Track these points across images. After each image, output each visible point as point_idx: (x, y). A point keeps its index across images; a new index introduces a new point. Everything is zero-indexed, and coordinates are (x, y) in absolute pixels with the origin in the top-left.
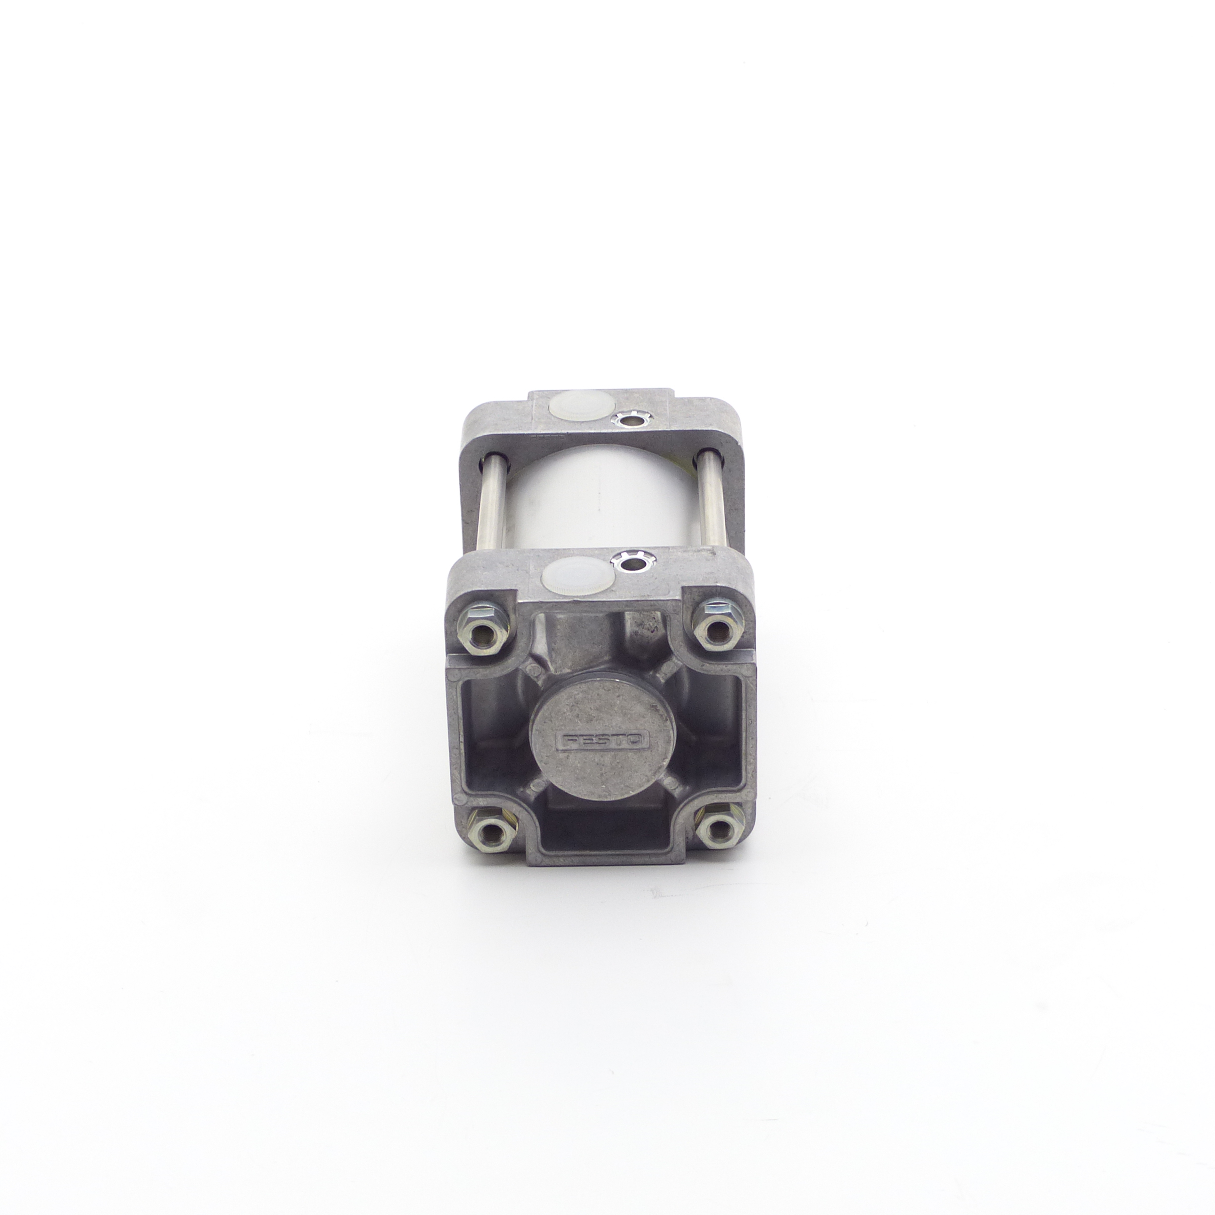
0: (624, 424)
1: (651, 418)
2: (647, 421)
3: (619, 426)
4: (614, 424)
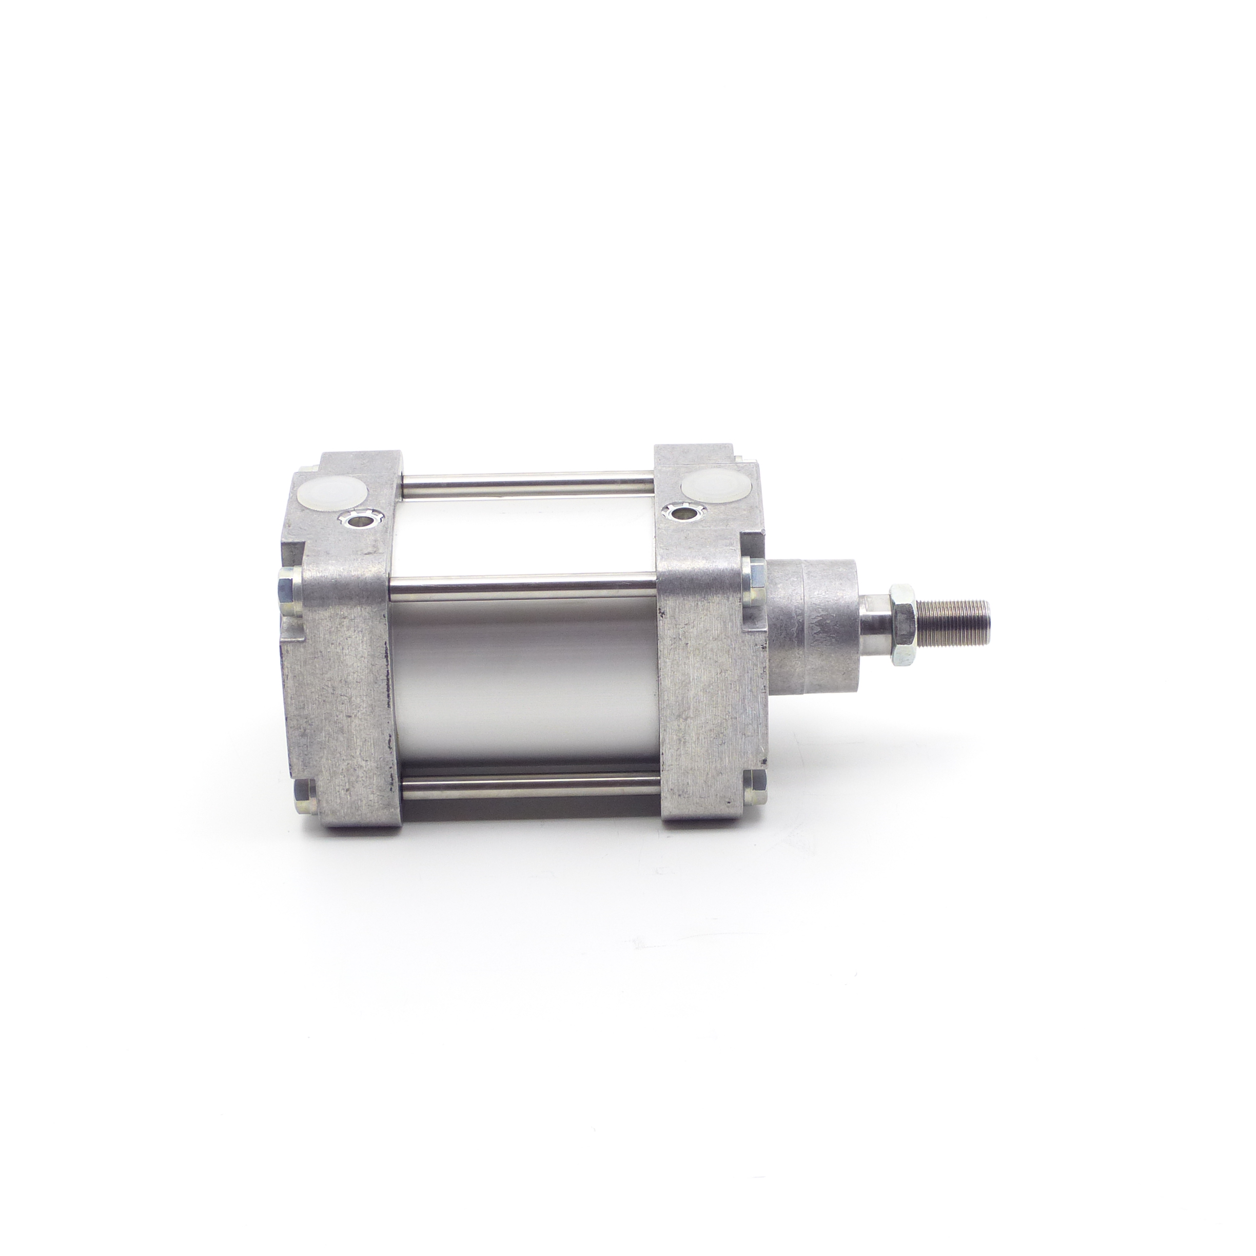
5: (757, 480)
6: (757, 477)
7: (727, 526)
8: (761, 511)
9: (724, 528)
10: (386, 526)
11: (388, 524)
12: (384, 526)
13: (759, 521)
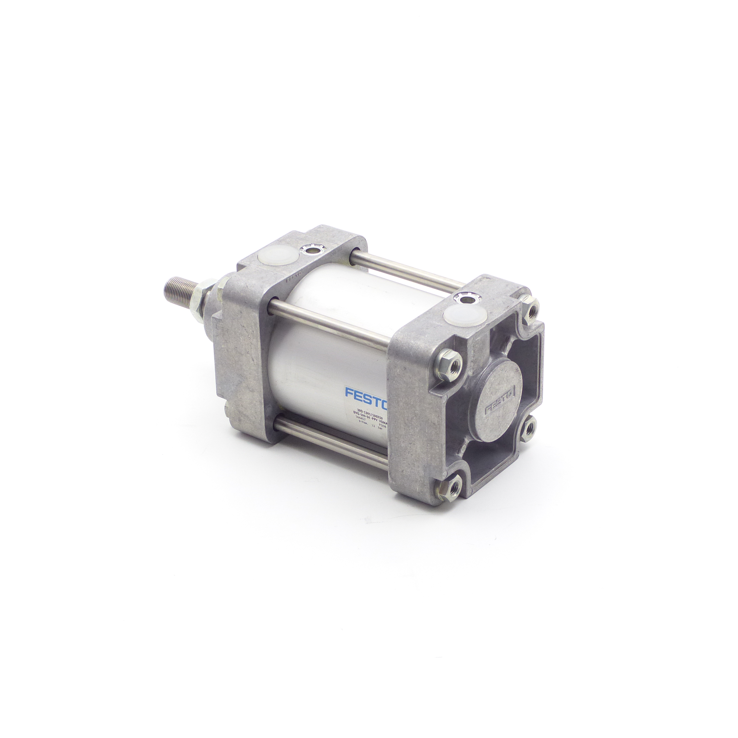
0: (308, 253)
1: (324, 248)
2: (322, 250)
3: (305, 254)
4: (302, 253)
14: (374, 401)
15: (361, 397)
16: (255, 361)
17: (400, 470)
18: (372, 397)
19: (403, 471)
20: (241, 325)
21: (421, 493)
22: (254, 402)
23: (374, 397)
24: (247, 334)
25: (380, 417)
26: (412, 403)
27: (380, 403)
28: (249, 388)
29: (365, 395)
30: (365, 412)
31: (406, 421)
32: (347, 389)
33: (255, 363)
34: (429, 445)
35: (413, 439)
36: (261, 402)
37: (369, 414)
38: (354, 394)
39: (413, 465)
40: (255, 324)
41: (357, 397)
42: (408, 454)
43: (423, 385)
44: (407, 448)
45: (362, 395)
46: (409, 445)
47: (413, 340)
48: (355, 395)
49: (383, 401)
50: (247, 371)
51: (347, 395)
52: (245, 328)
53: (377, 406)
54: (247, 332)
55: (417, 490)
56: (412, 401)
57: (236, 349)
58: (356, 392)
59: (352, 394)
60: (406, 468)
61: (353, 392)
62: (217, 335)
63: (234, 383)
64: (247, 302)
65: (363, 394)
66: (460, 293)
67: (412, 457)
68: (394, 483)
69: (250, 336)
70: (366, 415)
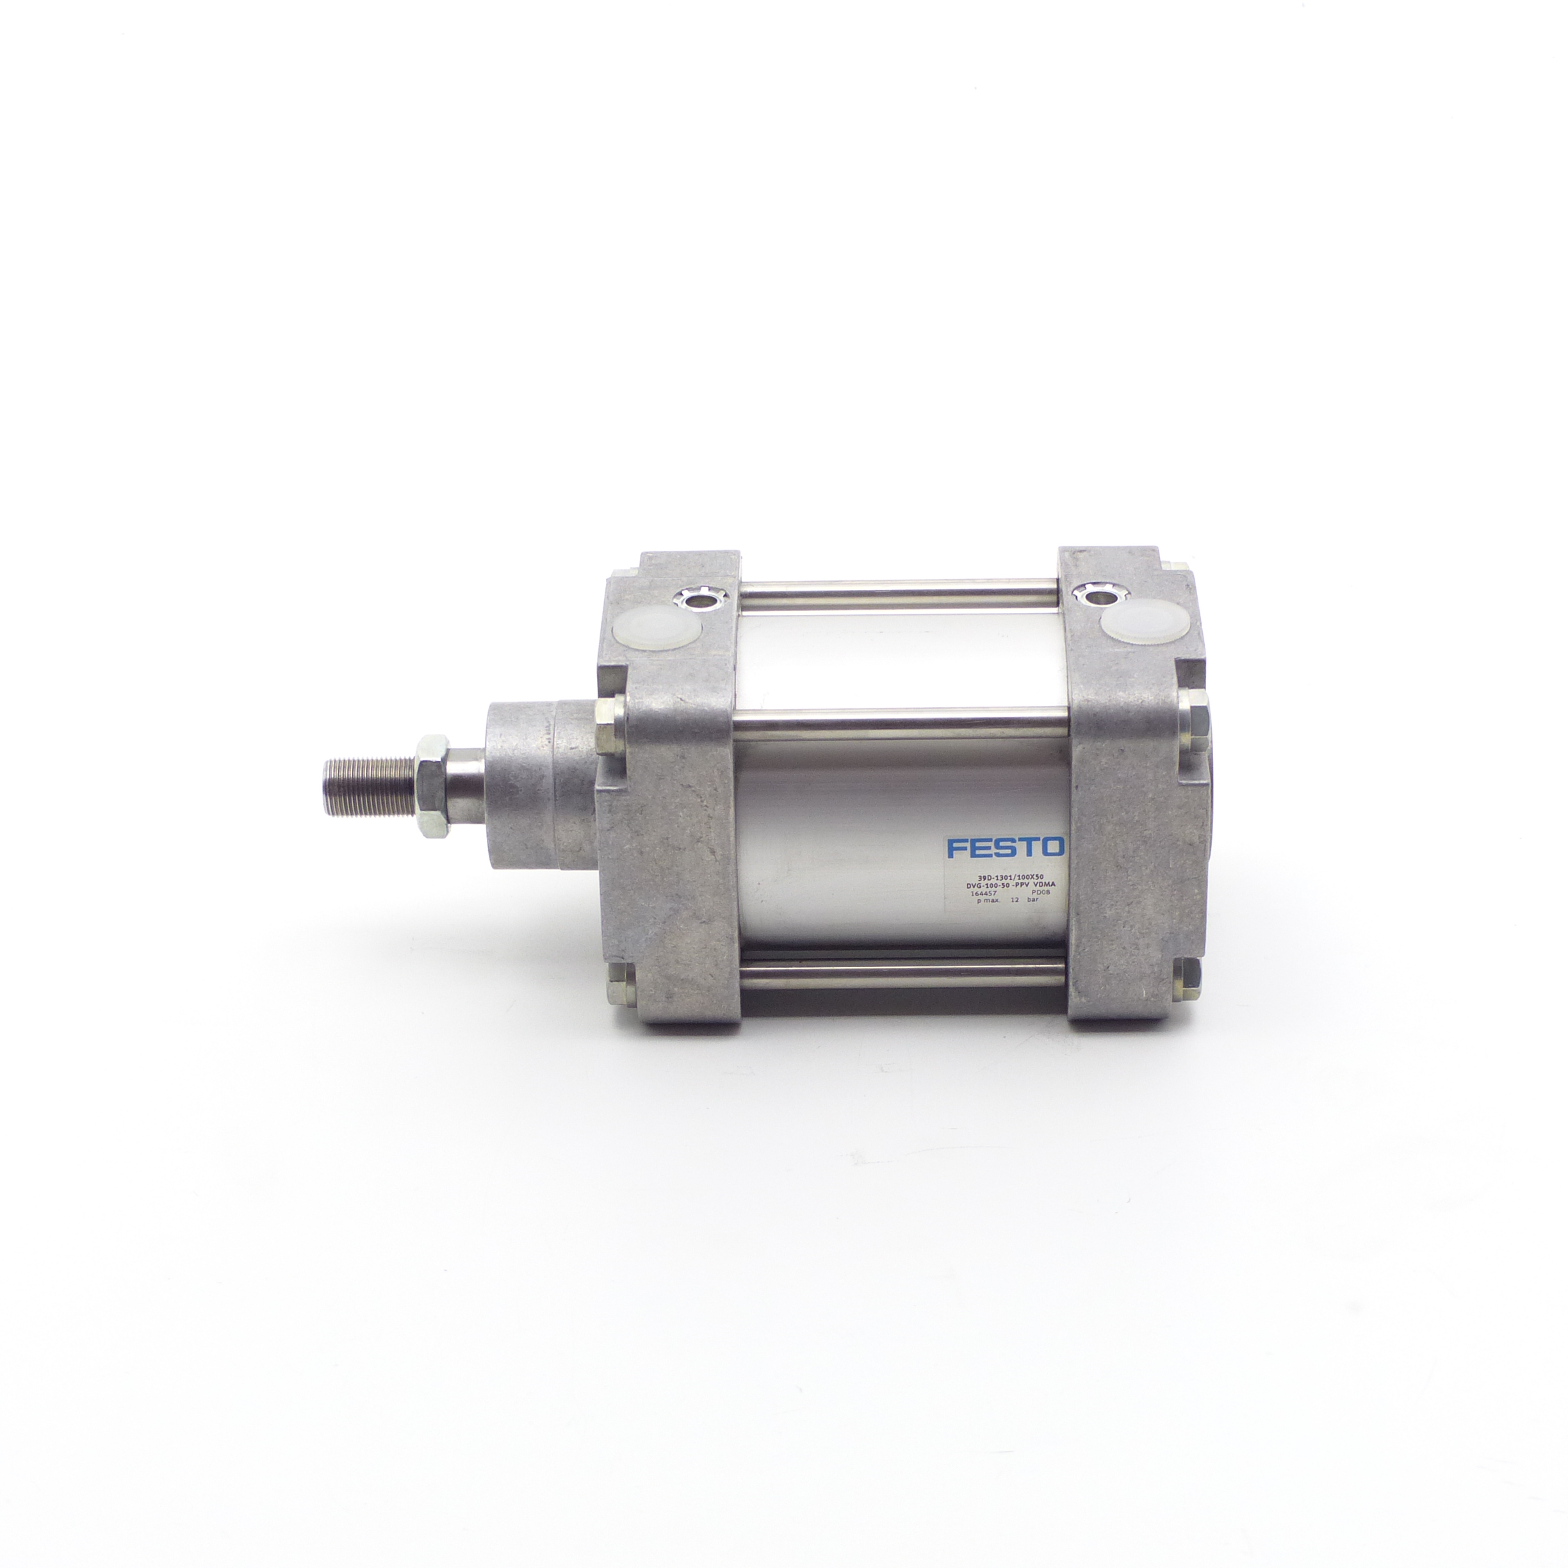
5: (604, 639)
6: (603, 642)
7: (652, 581)
8: (607, 597)
9: (656, 579)
10: (1068, 584)
11: (1066, 586)
12: (1071, 583)
13: (612, 587)
14: (1021, 847)
15: (989, 848)
16: (719, 852)
17: (1100, 967)
18: (1017, 839)
19: (1108, 967)
20: (682, 785)
21: (1152, 999)
22: (713, 943)
23: (1020, 839)
24: (699, 800)
25: (1037, 875)
26: (1136, 818)
27: (1037, 847)
28: (698, 918)
29: (997, 842)
30: (997, 876)
31: (1121, 860)
32: (951, 842)
33: (719, 858)
34: (1175, 892)
35: (1136, 893)
36: (732, 939)
37: (1009, 878)
38: (969, 849)
39: (1135, 946)
40: (722, 772)
41: (978, 852)
42: (1122, 928)
43: (1164, 773)
44: (1121, 917)
45: (992, 844)
46: (1127, 909)
47: (1120, 691)
48: (974, 849)
49: (1046, 841)
50: (695, 881)
51: (951, 856)
52: (693, 789)
53: (1029, 853)
54: (697, 795)
55: (1143, 995)
56: (1136, 814)
57: (665, 841)
58: (973, 841)
59: (965, 849)
60: (1117, 958)
61: (968, 845)
62: (613, 827)
63: (655, 918)
64: (696, 731)
65: (993, 840)
66: (1074, 590)
67: (1133, 930)
68: (1083, 1000)
69: (707, 802)
70: (999, 883)
